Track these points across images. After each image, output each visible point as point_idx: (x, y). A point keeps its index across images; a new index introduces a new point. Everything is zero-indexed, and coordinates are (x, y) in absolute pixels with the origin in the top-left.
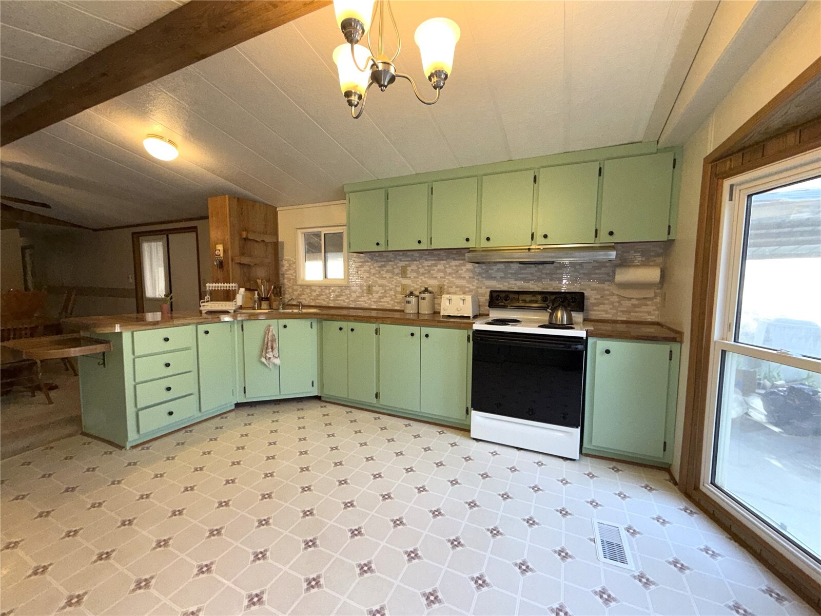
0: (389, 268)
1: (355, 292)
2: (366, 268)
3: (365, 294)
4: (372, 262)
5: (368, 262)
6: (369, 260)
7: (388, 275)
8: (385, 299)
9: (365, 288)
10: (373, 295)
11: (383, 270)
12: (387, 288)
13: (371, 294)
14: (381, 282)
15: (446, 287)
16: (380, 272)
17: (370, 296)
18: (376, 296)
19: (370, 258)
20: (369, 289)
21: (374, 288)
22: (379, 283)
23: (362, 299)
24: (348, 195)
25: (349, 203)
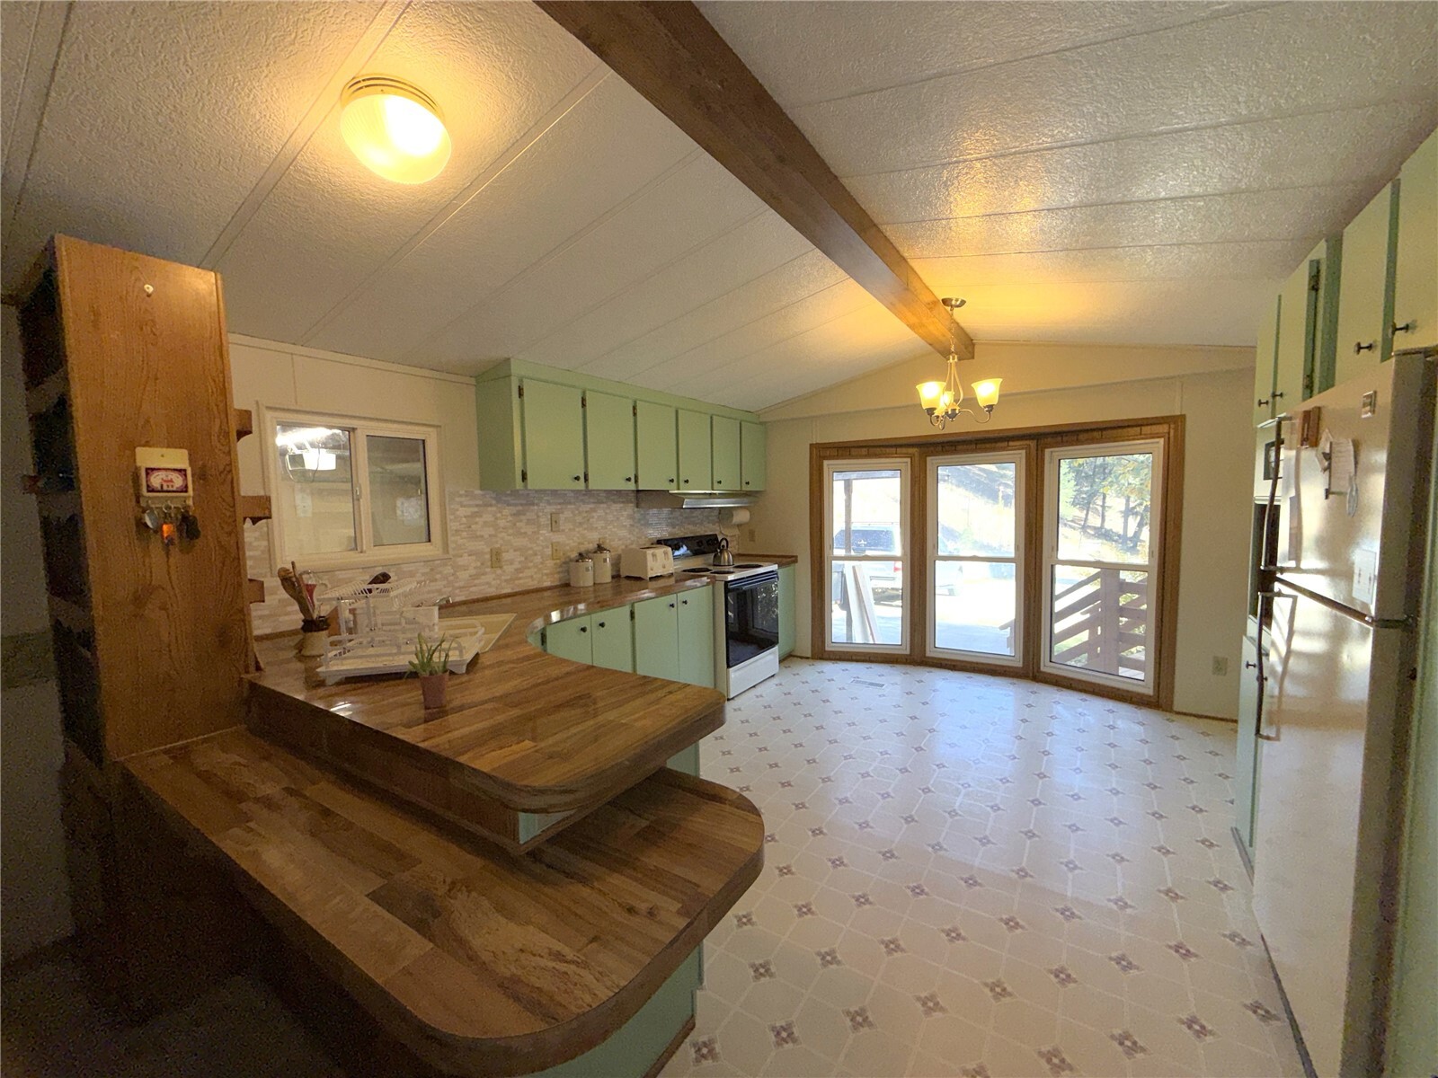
0: (531, 515)
1: (465, 568)
2: (488, 517)
3: (488, 570)
4: (499, 505)
5: (491, 505)
6: (494, 502)
7: (529, 530)
8: (528, 573)
9: (488, 556)
10: (505, 567)
11: (521, 521)
12: (530, 552)
13: (501, 567)
14: (518, 542)
15: (608, 541)
16: (515, 525)
17: (499, 571)
18: (509, 569)
19: (495, 499)
20: (496, 558)
21: (504, 554)
22: (515, 544)
23: (484, 579)
24: (521, 381)
25: (521, 394)
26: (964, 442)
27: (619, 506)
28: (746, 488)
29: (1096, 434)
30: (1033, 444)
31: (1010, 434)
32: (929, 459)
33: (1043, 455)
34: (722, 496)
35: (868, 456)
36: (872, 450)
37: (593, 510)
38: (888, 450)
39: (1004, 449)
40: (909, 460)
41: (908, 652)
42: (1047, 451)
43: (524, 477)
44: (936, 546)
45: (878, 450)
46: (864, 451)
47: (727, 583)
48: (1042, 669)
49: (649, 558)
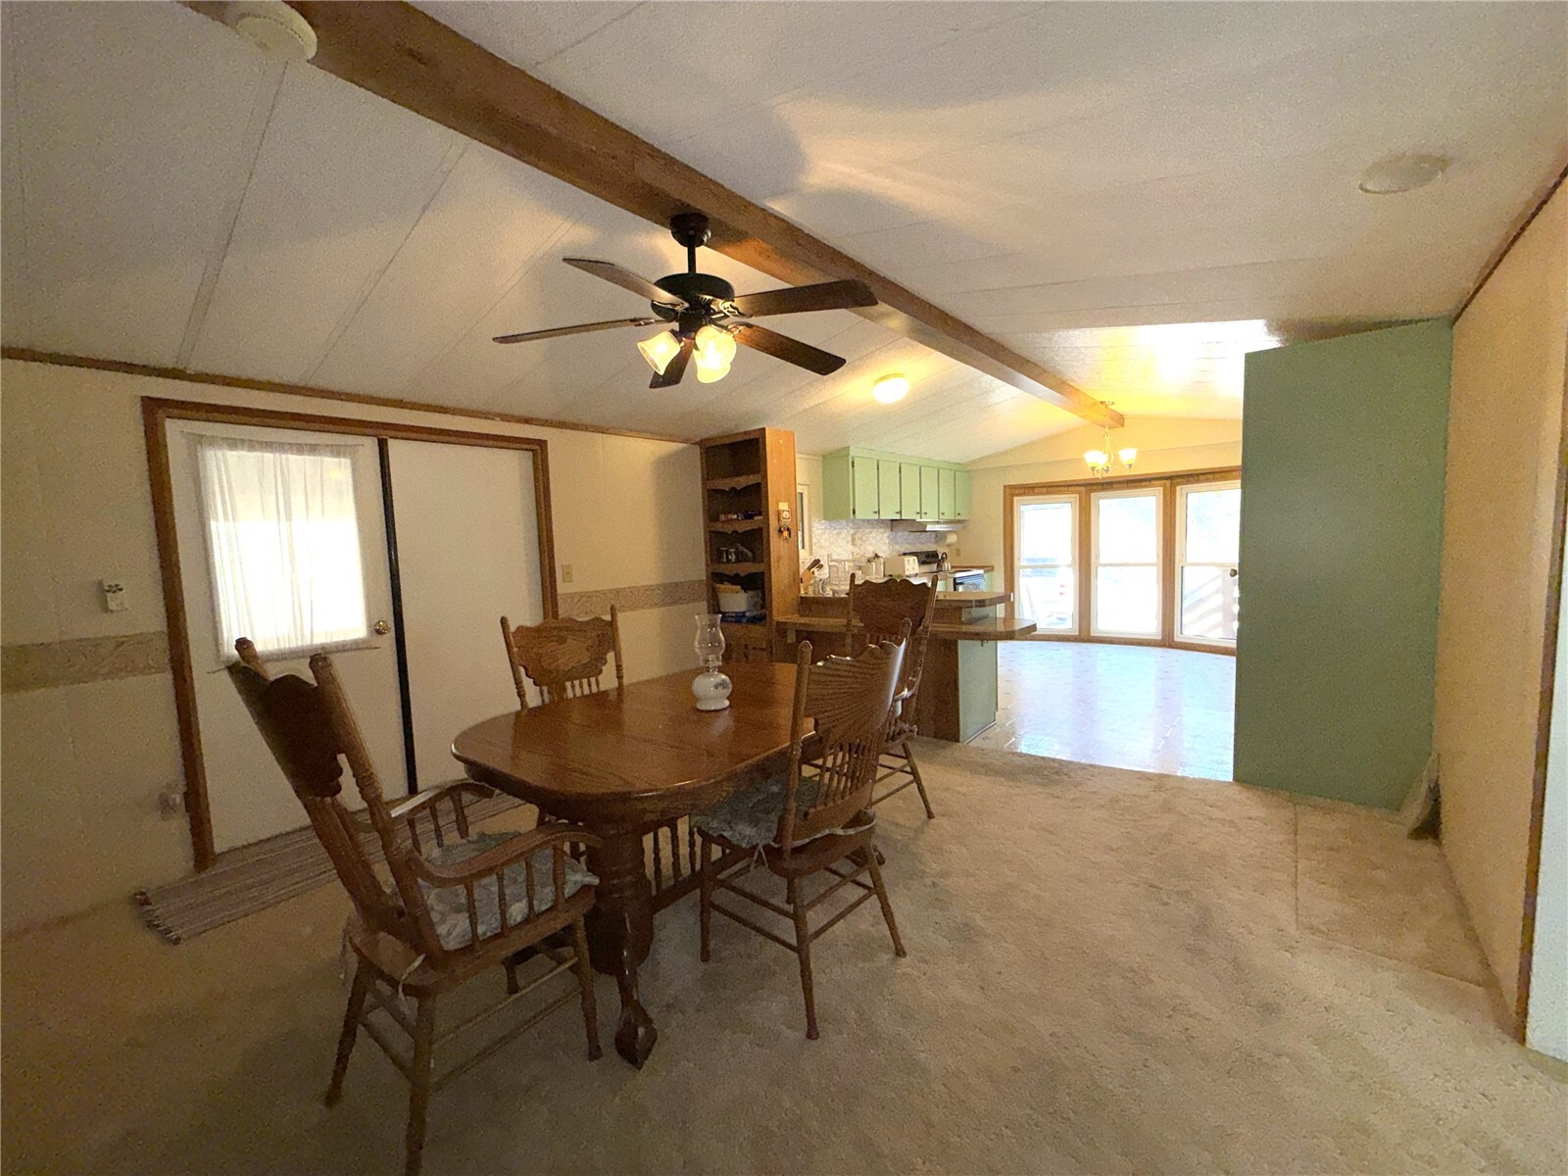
0: (856, 535)
24: (853, 458)
25: (853, 466)
26: (1119, 482)
27: (881, 530)
28: (958, 518)
29: (1210, 476)
30: (1168, 482)
31: (1153, 476)
32: (1092, 494)
33: (1175, 492)
34: (944, 523)
35: (1047, 493)
36: (1050, 489)
37: (871, 533)
38: (1062, 489)
39: (1145, 487)
40: (1077, 496)
41: (1077, 633)
42: (1178, 488)
43: (854, 512)
44: (1097, 557)
45: (1054, 489)
46: (1044, 490)
47: (955, 579)
48: (1176, 639)
49: (906, 562)
